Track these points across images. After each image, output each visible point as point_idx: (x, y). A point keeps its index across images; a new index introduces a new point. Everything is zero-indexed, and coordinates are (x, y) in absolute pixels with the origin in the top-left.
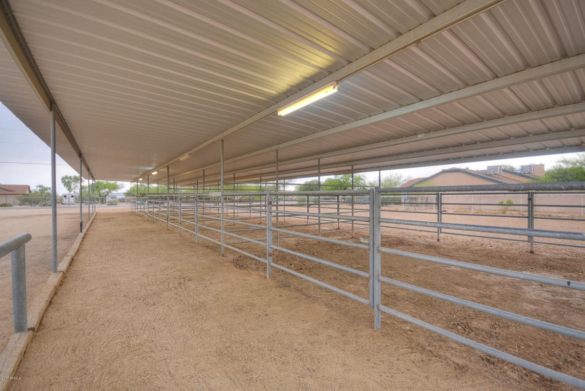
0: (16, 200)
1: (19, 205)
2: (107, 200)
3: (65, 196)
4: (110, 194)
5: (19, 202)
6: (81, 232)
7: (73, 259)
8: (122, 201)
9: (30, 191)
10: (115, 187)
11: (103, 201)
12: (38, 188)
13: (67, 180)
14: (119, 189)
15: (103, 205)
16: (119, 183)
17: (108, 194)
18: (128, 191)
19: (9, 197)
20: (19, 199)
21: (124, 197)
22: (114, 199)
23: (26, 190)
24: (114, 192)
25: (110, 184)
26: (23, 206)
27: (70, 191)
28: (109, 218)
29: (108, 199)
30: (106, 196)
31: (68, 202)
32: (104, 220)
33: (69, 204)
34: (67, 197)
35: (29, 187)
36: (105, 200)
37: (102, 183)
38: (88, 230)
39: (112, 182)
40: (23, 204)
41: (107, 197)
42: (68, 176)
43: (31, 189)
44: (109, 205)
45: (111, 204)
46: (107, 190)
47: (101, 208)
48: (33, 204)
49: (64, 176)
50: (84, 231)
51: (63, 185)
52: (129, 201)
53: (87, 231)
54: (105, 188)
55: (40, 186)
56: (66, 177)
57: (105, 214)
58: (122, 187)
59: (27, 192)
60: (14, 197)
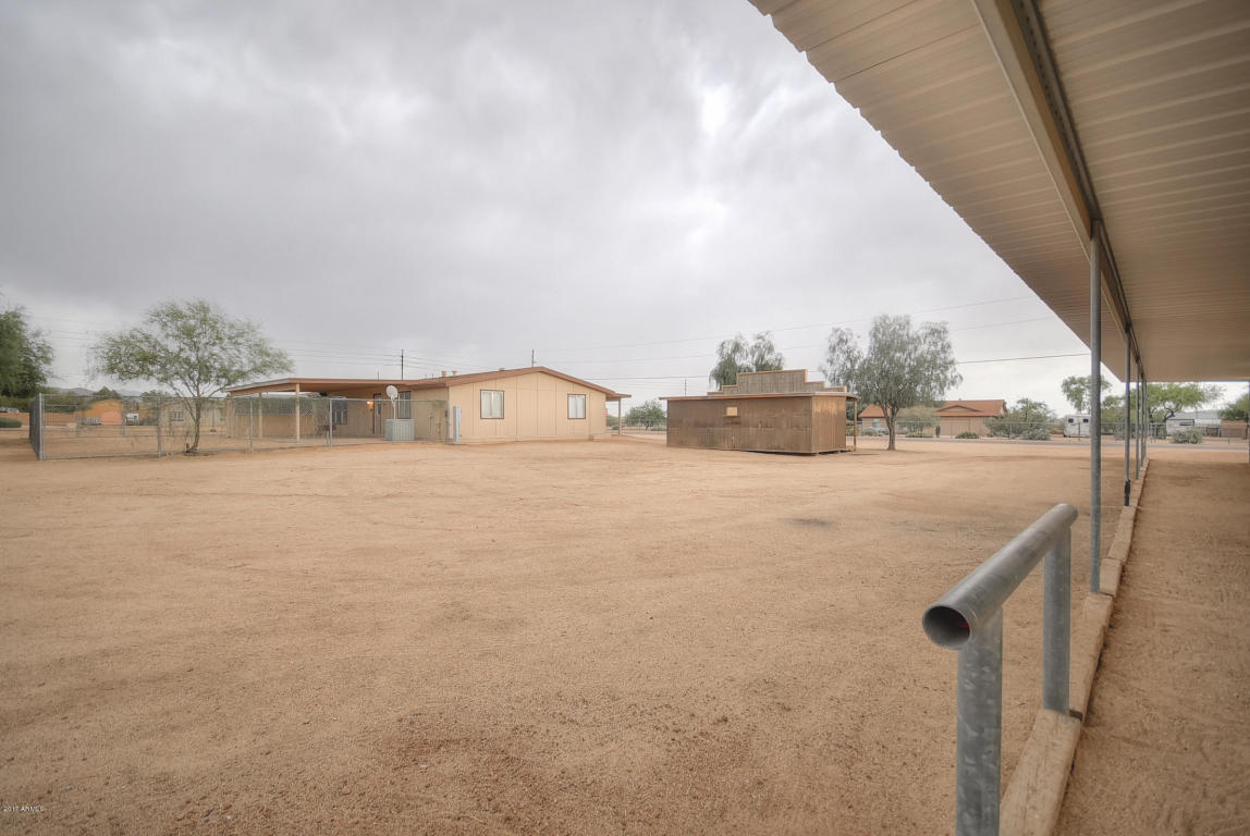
0: (983, 426)
1: (988, 436)
2: (1169, 430)
3: (1071, 421)
4: (1177, 415)
5: (989, 431)
6: (1127, 504)
7: (1123, 569)
8: (1213, 432)
9: (1005, 410)
10: (1194, 398)
11: (1159, 433)
12: (1020, 406)
13: (1073, 387)
14: (1204, 401)
15: (1159, 442)
16: (1203, 386)
17: (1172, 415)
18: (1231, 406)
19: (973, 421)
20: (989, 426)
21: (1218, 422)
22: (1190, 428)
23: (998, 410)
24: (1188, 410)
25: (1179, 391)
26: (995, 438)
27: (1080, 410)
28: (1188, 476)
29: (1172, 427)
30: (1166, 419)
31: (1077, 432)
32: (1175, 480)
33: (1079, 437)
34: (1075, 421)
35: (1004, 404)
36: (1165, 430)
37: (1159, 388)
38: (1140, 499)
39: (1184, 385)
40: (995, 435)
41: (1168, 422)
42: (1077, 377)
43: (1008, 407)
44: (1177, 442)
45: (1182, 439)
46: (1168, 404)
47: (1160, 450)
48: (1012, 435)
49: (1066, 378)
50: (1134, 503)
51: (1066, 396)
52: (1233, 434)
53: (1139, 504)
54: (1165, 400)
55: (1023, 401)
56: (1073, 381)
57: (1170, 464)
58: (1215, 395)
59: (1002, 412)
60: (980, 421)
